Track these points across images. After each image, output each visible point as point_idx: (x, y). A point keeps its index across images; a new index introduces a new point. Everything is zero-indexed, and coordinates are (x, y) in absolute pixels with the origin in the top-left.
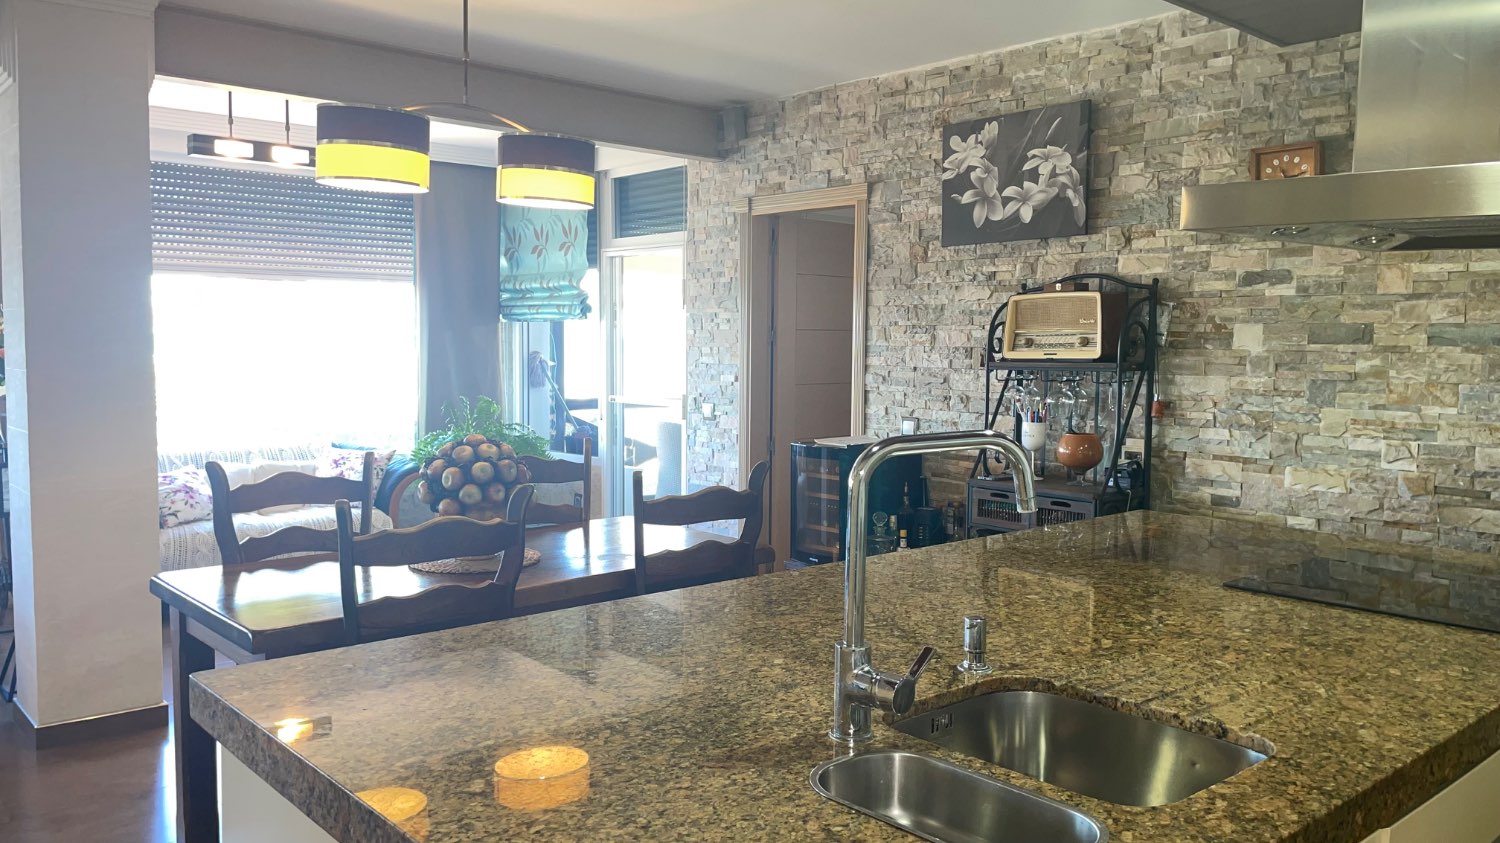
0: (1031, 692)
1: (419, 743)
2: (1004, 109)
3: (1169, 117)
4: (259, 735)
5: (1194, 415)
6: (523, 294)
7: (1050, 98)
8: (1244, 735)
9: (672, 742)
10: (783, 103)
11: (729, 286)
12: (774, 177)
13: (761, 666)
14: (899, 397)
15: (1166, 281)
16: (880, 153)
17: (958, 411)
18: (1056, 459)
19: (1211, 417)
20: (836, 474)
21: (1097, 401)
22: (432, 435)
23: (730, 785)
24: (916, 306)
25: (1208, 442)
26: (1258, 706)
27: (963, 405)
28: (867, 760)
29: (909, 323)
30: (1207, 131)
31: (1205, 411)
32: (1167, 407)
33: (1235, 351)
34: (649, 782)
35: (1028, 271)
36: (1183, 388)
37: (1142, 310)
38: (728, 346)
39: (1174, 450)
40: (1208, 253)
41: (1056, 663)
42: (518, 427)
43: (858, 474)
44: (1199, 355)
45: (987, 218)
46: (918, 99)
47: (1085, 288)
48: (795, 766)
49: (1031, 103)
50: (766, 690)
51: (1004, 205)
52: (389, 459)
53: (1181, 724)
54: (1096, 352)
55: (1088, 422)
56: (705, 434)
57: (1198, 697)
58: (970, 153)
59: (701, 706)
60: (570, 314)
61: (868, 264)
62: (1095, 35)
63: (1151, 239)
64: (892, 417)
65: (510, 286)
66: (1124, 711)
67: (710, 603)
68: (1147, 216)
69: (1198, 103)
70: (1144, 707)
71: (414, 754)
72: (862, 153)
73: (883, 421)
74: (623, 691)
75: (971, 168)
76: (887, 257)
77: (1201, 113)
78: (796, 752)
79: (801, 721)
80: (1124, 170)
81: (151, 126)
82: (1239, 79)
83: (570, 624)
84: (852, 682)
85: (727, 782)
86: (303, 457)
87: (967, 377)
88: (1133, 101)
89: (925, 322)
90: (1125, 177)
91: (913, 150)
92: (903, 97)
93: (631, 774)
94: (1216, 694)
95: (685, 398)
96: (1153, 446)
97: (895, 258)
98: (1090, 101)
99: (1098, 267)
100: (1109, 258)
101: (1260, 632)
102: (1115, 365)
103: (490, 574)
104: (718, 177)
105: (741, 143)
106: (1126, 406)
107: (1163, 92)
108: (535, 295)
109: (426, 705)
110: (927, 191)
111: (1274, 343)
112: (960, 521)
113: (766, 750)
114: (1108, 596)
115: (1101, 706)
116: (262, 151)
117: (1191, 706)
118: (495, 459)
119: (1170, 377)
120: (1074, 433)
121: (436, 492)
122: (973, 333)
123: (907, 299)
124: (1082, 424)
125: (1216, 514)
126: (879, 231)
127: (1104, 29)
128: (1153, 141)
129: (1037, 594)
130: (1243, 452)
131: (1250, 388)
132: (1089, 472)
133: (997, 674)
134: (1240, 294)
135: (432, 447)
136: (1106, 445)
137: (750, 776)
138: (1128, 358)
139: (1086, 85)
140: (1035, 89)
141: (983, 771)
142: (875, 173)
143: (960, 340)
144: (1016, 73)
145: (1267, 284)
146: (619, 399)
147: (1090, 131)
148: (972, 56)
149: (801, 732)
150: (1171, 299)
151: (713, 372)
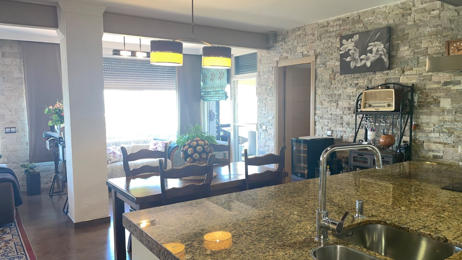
0: (379, 225)
1: (190, 237)
2: (360, 30)
3: (417, 31)
4: (144, 233)
5: (427, 129)
6: (208, 93)
7: (376, 26)
8: (454, 241)
9: (266, 239)
10: (288, 31)
11: (271, 89)
12: (285, 55)
13: (290, 214)
14: (326, 123)
15: (417, 85)
16: (319, 46)
17: (346, 127)
18: (379, 143)
19: (432, 129)
20: (306, 148)
21: (393, 125)
22: (182, 136)
23: (285, 255)
24: (331, 94)
25: (432, 138)
26: (458, 231)
27: (347, 126)
28: (328, 247)
29: (329, 100)
30: (430, 35)
31: (430, 127)
32: (417, 126)
33: (441, 108)
34: (260, 253)
35: (369, 82)
36: (423, 120)
37: (408, 95)
38: (270, 108)
39: (420, 140)
40: (431, 75)
41: (387, 215)
42: (207, 133)
43: (323, 156)
44: (428, 109)
45: (355, 66)
46: (332, 28)
47: (389, 88)
48: (305, 249)
49: (370, 28)
50: (293, 223)
51: (361, 61)
52: (170, 143)
53: (431, 237)
54: (393, 109)
55: (390, 131)
56: (264, 135)
57: (437, 228)
58: (349, 45)
59: (273, 227)
60: (222, 99)
61: (315, 81)
62: (392, 5)
63: (411, 71)
64: (324, 130)
65: (204, 91)
66: (411, 232)
67: (271, 192)
68: (410, 63)
69: (427, 26)
70: (418, 231)
71: (189, 241)
72: (313, 46)
73: (321, 131)
74: (249, 222)
75: (350, 50)
76: (322, 79)
77: (428, 29)
78: (305, 244)
79: (305, 234)
80: (402, 49)
81: (103, 47)
82: (442, 18)
83: (230, 199)
84: (322, 222)
85: (284, 254)
86: (145, 142)
87: (349, 117)
88: (405, 26)
89: (335, 99)
90: (402, 51)
91: (330, 44)
92: (327, 28)
93: (254, 250)
94: (443, 227)
95: (257, 124)
96: (412, 139)
97: (324, 79)
98: (390, 26)
99: (393, 81)
100: (397, 78)
101: (456, 205)
102: (399, 113)
103: (203, 180)
104: (267, 55)
105: (274, 44)
106: (403, 126)
107: (415, 23)
108: (211, 93)
109: (191, 225)
110: (335, 58)
111: (454, 105)
112: (347, 163)
113: (295, 243)
114: (402, 192)
115: (403, 230)
116: (133, 53)
117: (435, 231)
118: (203, 145)
119: (418, 116)
120: (386, 135)
121: (186, 155)
122: (351, 103)
123: (328, 92)
124: (388, 132)
125: (434, 161)
126: (319, 71)
127: (394, 3)
128: (412, 39)
129: (378, 191)
130: (444, 141)
131: (446, 120)
132: (390, 147)
133: (367, 219)
134: (443, 89)
135: (182, 139)
136: (396, 139)
137: (291, 251)
138: (404, 110)
139: (388, 21)
140: (371, 23)
141: (367, 253)
142: (318, 52)
143: (346, 105)
144: (364, 18)
145: (452, 85)
146: (237, 124)
147: (390, 36)
148: (350, 14)
149: (305, 237)
150: (418, 90)
151: (266, 116)
